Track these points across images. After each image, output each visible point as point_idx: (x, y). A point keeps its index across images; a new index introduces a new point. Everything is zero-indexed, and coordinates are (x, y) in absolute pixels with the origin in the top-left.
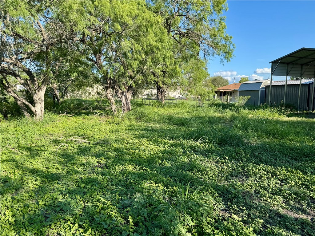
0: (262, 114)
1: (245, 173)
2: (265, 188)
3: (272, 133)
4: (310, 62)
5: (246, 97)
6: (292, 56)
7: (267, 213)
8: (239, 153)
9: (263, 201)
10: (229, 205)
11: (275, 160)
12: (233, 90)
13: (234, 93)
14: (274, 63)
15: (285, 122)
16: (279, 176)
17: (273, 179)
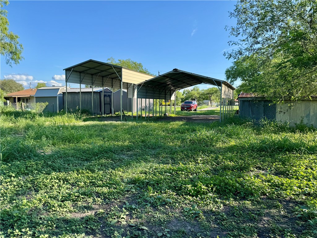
0: (60, 120)
1: (36, 187)
2: (55, 198)
3: (69, 139)
4: (98, 73)
5: (43, 104)
6: (83, 65)
7: (54, 224)
8: (30, 167)
9: (52, 212)
10: (9, 233)
11: (68, 165)
12: (29, 96)
13: (30, 100)
14: (68, 70)
15: (81, 126)
16: (70, 180)
17: (64, 185)
